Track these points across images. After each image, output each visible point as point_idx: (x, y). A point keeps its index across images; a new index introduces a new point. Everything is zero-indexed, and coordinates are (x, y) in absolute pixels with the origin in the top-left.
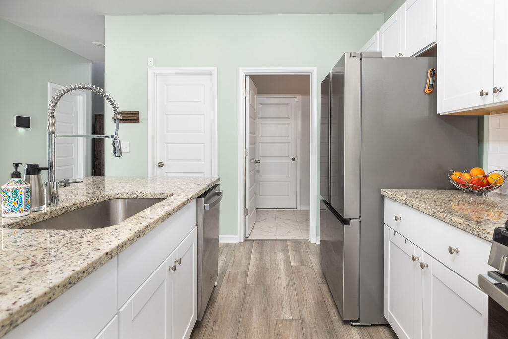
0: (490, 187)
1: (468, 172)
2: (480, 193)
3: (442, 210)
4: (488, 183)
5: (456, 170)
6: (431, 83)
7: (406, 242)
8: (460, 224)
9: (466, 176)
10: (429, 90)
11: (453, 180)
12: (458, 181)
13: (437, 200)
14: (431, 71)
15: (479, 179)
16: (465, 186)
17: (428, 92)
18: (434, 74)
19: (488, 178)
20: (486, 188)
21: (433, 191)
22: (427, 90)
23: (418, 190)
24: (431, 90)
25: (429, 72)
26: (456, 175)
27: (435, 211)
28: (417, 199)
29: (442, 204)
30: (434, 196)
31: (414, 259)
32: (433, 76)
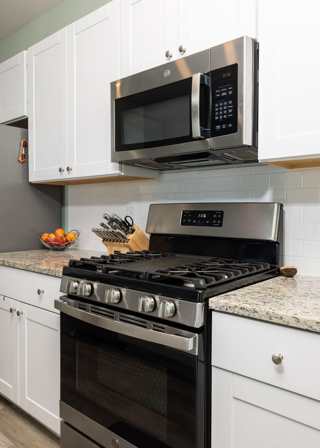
0: (69, 244)
1: (54, 233)
2: (63, 250)
3: (33, 264)
4: (67, 241)
5: (45, 232)
6: (23, 153)
7: (4, 300)
8: (45, 270)
9: (53, 236)
10: (22, 160)
11: (42, 240)
12: (47, 241)
13: (29, 258)
14: (24, 142)
15: (61, 238)
16: (50, 244)
17: (22, 161)
18: (26, 145)
19: (67, 237)
20: (66, 245)
21: (27, 252)
22: (20, 159)
23: (14, 252)
24: (24, 160)
25: (22, 142)
26: (45, 236)
27: (27, 264)
28: (14, 259)
29: (34, 260)
30: (27, 255)
31: (11, 311)
32: (26, 147)
